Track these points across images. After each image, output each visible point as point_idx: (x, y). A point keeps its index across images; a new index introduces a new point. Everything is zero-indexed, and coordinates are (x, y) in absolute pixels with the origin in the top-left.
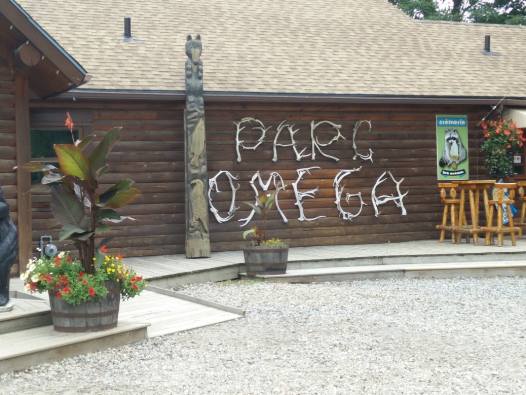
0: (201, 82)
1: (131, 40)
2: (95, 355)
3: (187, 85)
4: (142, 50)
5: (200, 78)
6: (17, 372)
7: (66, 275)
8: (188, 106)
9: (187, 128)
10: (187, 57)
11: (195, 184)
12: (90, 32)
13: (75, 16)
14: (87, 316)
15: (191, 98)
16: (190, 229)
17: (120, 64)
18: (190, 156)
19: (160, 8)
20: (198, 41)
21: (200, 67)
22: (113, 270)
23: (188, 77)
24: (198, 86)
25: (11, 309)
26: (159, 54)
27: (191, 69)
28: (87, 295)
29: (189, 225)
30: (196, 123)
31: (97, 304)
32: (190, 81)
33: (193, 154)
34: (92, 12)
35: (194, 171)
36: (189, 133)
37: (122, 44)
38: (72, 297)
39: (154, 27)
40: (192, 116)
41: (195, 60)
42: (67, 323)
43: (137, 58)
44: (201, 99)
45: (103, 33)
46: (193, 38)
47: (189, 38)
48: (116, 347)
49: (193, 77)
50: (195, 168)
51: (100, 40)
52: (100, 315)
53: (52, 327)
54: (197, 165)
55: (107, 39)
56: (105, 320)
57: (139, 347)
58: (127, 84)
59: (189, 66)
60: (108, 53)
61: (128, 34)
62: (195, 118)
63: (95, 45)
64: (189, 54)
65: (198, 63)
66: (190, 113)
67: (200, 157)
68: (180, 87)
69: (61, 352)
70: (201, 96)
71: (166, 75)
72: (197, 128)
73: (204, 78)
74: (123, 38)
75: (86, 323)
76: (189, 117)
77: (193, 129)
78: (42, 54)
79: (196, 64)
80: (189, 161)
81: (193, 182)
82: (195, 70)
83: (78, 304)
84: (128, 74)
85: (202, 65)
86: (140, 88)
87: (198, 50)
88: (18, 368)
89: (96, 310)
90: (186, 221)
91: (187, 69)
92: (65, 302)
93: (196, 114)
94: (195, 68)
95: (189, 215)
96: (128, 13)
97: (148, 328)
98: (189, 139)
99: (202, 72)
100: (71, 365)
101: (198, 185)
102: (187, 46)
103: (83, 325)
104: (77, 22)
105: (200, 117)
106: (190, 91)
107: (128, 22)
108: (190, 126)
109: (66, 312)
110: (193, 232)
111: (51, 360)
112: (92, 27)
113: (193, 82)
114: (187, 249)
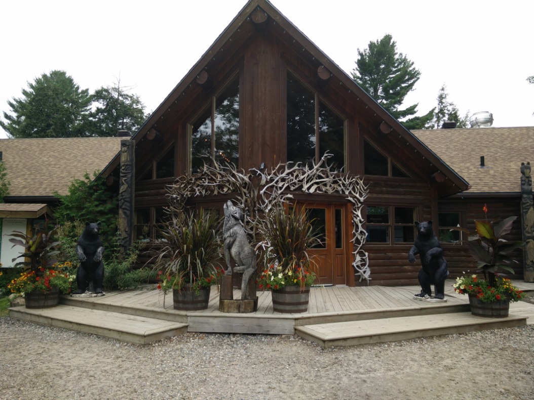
0: (531, 187)
1: (485, 167)
2: (500, 330)
3: (522, 188)
4: (492, 172)
5: (530, 185)
6: (460, 334)
7: (481, 287)
8: (523, 200)
9: (523, 212)
10: (521, 174)
11: (529, 242)
12: (461, 164)
13: (452, 157)
14: (492, 309)
15: (525, 196)
16: (527, 266)
17: (481, 180)
18: (526, 227)
19: (499, 150)
20: (528, 165)
21: (530, 179)
22: (508, 287)
23: (523, 184)
24: (529, 189)
25: (446, 301)
26: (502, 174)
27: (525, 180)
28: (494, 298)
29: (526, 264)
30: (529, 209)
31: (498, 304)
32: (524, 187)
33: (527, 225)
34: (461, 155)
35: (528, 235)
36: (524, 214)
37: (480, 170)
38: (485, 299)
39: (496, 160)
40: (526, 205)
41: (527, 175)
42: (481, 312)
43: (489, 176)
44: (531, 196)
45: (468, 165)
46: (525, 164)
47: (523, 164)
48: (510, 328)
49: (526, 184)
50: (529, 233)
51: (468, 168)
52: (500, 309)
53: (470, 313)
54: (530, 231)
55: (471, 167)
56: (502, 313)
57: (523, 329)
58: (486, 189)
59: (523, 179)
60: (473, 174)
61: (482, 164)
62: (528, 206)
63: (466, 171)
64: (523, 173)
65: (529, 177)
66: (524, 204)
67: (531, 227)
68: (518, 190)
69: (481, 327)
70: (531, 194)
71: (508, 184)
72: (529, 212)
73: (532, 185)
74: (480, 166)
75: (492, 313)
76: (524, 206)
77: (526, 212)
78: (446, 176)
79: (527, 177)
80: (525, 229)
81: (528, 240)
82: (527, 181)
83: (489, 302)
84: (486, 185)
85: (531, 178)
86: (494, 191)
87: (528, 170)
88: (460, 332)
89: (497, 307)
90: (524, 262)
91: (522, 181)
92: (481, 301)
93: (528, 204)
94: (527, 180)
95: (525, 258)
96: (482, 154)
97: (527, 319)
98: (525, 218)
99: (531, 182)
100: (488, 334)
101: (531, 243)
102: (521, 168)
103: (490, 314)
104: (454, 160)
105: (530, 205)
106: (524, 192)
107: (482, 159)
108: (524, 211)
109: (480, 306)
110: (529, 268)
111: (476, 330)
112: (462, 162)
113: (526, 187)
114: (525, 277)
